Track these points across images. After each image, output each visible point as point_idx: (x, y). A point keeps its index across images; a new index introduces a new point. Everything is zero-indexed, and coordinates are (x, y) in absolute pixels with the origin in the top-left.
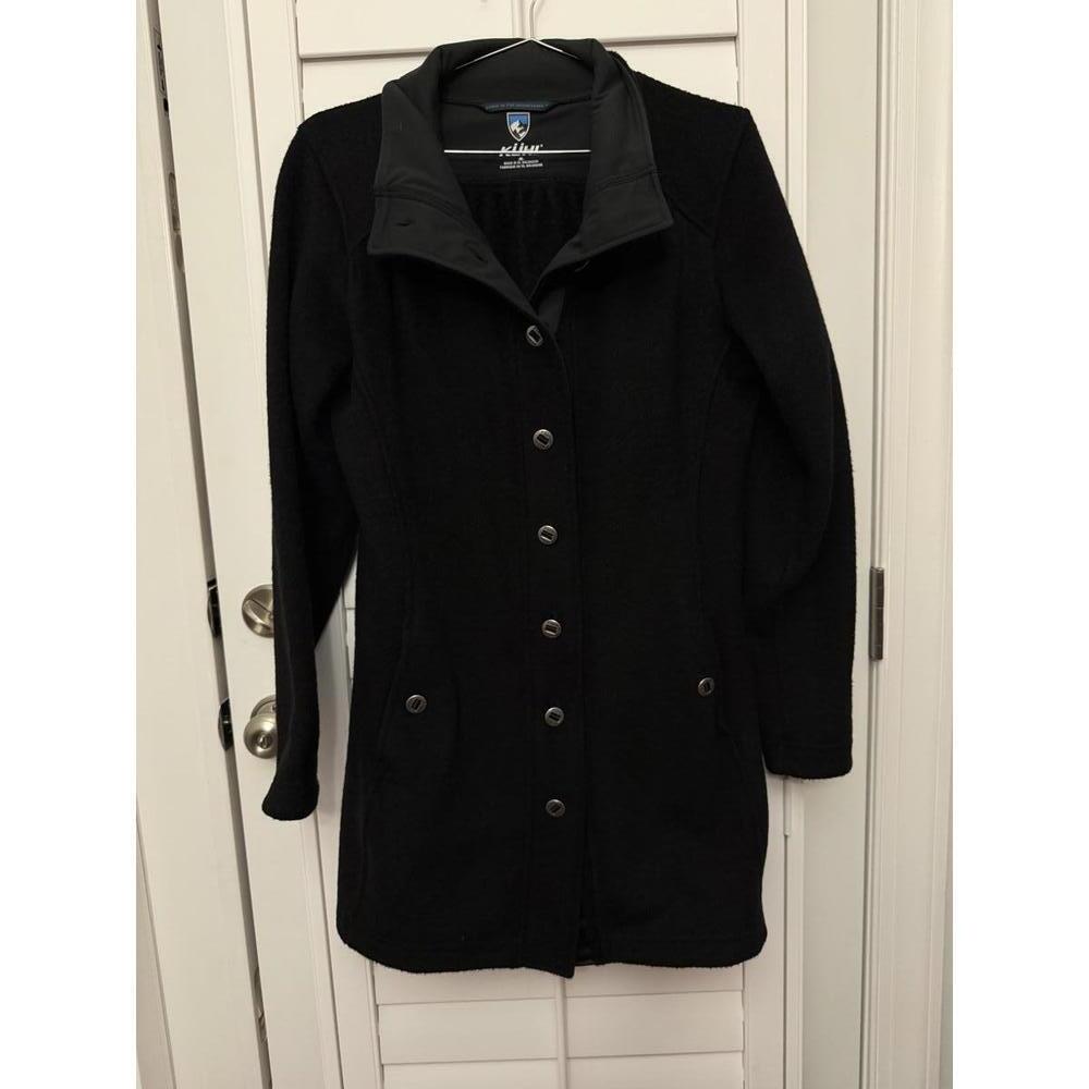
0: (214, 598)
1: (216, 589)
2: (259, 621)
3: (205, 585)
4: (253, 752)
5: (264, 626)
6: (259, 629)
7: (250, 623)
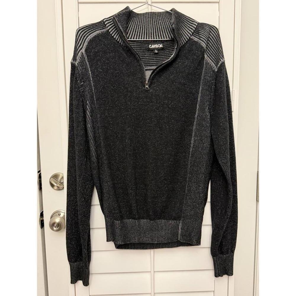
0: (40, 177)
1: (41, 174)
2: (55, 185)
3: (37, 172)
4: (53, 229)
5: (58, 187)
6: (56, 188)
7: (52, 185)
